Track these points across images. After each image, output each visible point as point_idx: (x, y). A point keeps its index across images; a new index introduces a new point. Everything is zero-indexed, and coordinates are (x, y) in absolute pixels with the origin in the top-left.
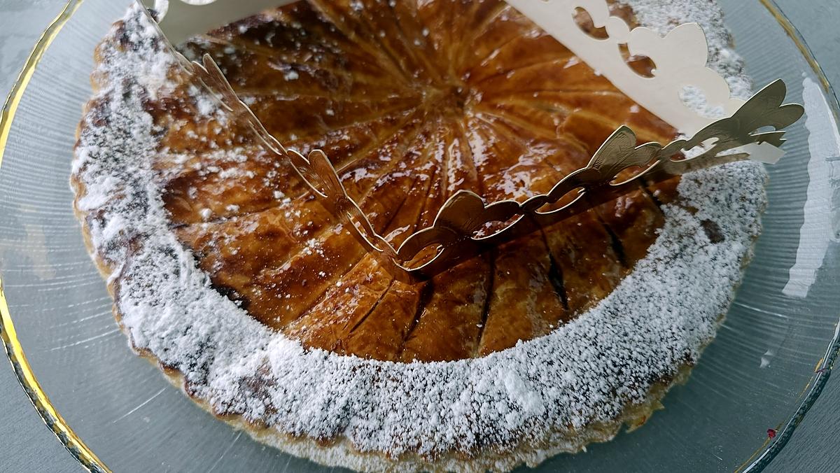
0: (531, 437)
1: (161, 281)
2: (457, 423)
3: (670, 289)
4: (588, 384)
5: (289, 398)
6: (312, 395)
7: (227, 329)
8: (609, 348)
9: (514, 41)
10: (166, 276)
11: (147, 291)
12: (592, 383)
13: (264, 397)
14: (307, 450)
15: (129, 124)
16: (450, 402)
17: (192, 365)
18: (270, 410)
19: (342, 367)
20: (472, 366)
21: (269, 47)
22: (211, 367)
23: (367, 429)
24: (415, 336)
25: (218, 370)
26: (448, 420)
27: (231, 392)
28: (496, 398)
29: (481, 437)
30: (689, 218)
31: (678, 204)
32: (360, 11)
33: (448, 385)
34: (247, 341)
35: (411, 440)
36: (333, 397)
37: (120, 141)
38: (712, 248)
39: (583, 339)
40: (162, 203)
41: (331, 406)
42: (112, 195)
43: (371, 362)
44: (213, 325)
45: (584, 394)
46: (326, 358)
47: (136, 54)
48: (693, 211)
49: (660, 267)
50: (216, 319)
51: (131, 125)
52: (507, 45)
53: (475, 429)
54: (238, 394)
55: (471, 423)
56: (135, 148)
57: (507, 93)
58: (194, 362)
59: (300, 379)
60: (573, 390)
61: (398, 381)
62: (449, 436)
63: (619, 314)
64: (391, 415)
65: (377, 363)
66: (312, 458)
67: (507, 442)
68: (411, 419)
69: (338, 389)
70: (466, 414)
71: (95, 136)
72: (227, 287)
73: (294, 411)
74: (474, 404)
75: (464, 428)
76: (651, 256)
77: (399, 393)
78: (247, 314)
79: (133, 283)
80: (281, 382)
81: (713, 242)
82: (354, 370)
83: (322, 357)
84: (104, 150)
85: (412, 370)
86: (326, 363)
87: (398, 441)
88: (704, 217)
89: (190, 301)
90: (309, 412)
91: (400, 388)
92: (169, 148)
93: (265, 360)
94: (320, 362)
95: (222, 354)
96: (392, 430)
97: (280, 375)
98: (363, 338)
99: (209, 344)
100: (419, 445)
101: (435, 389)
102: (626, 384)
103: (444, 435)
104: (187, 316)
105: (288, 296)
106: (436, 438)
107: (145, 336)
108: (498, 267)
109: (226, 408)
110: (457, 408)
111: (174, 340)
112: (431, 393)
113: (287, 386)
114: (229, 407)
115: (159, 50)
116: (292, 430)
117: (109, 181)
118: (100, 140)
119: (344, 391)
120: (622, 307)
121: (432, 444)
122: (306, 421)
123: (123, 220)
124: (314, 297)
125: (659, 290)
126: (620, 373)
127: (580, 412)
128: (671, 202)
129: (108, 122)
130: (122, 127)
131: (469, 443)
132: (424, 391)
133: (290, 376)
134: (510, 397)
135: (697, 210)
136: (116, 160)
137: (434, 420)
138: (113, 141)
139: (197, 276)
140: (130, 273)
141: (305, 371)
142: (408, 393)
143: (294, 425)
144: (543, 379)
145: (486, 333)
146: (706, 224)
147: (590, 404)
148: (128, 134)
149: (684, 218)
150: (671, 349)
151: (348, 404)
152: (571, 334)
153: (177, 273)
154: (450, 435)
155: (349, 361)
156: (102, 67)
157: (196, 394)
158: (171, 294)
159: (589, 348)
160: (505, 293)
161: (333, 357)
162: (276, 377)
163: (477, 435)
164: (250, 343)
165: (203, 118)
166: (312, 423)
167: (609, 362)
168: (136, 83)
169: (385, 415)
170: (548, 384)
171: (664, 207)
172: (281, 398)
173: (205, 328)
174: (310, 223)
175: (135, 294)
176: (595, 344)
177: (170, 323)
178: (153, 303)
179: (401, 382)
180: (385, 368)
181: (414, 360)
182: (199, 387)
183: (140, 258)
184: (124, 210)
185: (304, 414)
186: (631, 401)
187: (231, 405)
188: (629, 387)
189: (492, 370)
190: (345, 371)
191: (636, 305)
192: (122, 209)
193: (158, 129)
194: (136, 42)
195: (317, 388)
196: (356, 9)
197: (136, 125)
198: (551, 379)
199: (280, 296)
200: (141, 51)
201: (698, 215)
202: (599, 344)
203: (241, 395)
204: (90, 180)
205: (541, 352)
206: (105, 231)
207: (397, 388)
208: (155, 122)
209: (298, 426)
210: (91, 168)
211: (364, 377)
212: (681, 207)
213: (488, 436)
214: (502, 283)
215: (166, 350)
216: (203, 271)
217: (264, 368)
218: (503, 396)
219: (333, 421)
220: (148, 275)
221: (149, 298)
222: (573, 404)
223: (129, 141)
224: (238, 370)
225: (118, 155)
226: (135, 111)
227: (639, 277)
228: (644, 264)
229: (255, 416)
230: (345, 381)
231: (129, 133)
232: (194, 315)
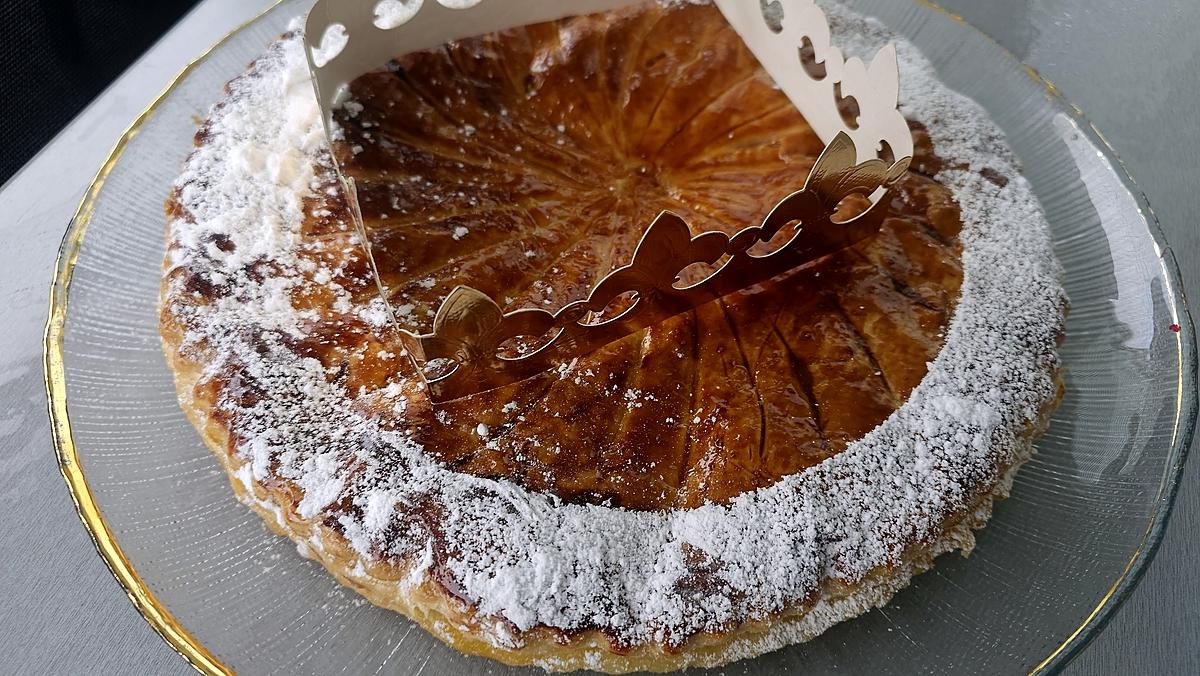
0: (1004, 453)
1: (502, 531)
2: (933, 483)
3: (1007, 244)
4: (1016, 368)
5: (748, 569)
6: (771, 549)
7: (616, 540)
8: (1006, 325)
9: (669, 93)
10: (503, 521)
11: (493, 552)
12: (1019, 365)
13: (719, 588)
14: (784, 633)
15: (292, 382)
16: (911, 464)
17: (608, 608)
18: (736, 597)
19: (782, 497)
20: (905, 415)
21: (404, 215)
22: (628, 597)
23: (852, 549)
24: (828, 421)
25: (640, 595)
26: (923, 485)
27: (676, 609)
28: (951, 431)
29: (965, 480)
30: (967, 175)
31: (947, 167)
32: (473, 135)
33: (898, 448)
34: (646, 541)
35: (903, 530)
36: (798, 534)
37: (296, 409)
38: (1006, 191)
39: (978, 329)
40: (420, 447)
41: (799, 548)
42: (345, 474)
43: (809, 471)
44: (599, 546)
45: (1019, 380)
46: (756, 500)
47: (231, 298)
48: (965, 167)
49: (984, 229)
50: (598, 535)
51: (296, 382)
52: (664, 101)
53: (955, 476)
54: (687, 606)
55: (947, 471)
56: (320, 408)
57: (699, 149)
58: (608, 602)
59: (746, 539)
60: (1008, 382)
61: (848, 475)
62: (936, 500)
63: (985, 290)
64: (866, 516)
65: (817, 468)
66: (795, 640)
67: (989, 471)
68: (888, 507)
69: (797, 522)
70: (935, 467)
71: (258, 418)
72: (581, 492)
73: (764, 581)
74: (936, 451)
75: (944, 481)
76: (968, 223)
77: (859, 486)
78: (626, 511)
79: (467, 554)
80: (727, 557)
81: (1002, 186)
82: (798, 490)
83: (752, 500)
84: (285, 429)
85: (854, 454)
86: (760, 504)
87: (891, 541)
88: (979, 167)
89: (552, 533)
90: (782, 570)
91: (855, 481)
92: (364, 387)
93: (686, 548)
94: (753, 508)
95: (630, 575)
96: (876, 532)
97: (720, 551)
98: (778, 454)
99: (610, 570)
100: (914, 528)
101: (890, 460)
102: (1040, 352)
103: (931, 503)
104: (563, 552)
105: (653, 464)
106: (926, 511)
107: (528, 609)
108: (847, 307)
109: (682, 633)
110: (921, 464)
111: (568, 590)
112: (889, 465)
113: (737, 557)
114: (684, 628)
115: (263, 278)
116: (774, 605)
117: (325, 462)
118: (270, 420)
119: (805, 520)
120: (982, 282)
121: (926, 519)
122: (782, 583)
123: (386, 493)
124: (681, 450)
125: (999, 250)
126: (1029, 344)
127: (1027, 400)
128: (940, 169)
129: (264, 392)
130: (286, 389)
131: (958, 495)
132: (881, 469)
133: (732, 544)
134: (962, 423)
135: (968, 165)
136: (308, 433)
137: (910, 493)
138: (286, 413)
139: (538, 500)
140: (452, 546)
141: (744, 526)
142: (867, 482)
143: (773, 598)
144: (977, 387)
145: (889, 376)
146: (984, 172)
147: (1030, 387)
148: (300, 397)
149: (962, 177)
150: (1048, 298)
151: (818, 533)
152: (964, 330)
153: (512, 509)
154: (935, 497)
155: (786, 484)
156: (192, 336)
157: (632, 642)
158: (526, 538)
159: (989, 334)
160: (875, 328)
161: (762, 493)
162: (716, 555)
163: (960, 481)
164: (652, 541)
165: (384, 330)
166: (791, 582)
167: (1015, 338)
168: (263, 330)
169: (859, 521)
170: (984, 389)
171: (937, 177)
172: (741, 575)
173: (595, 554)
174: (611, 375)
175: (481, 565)
176: (991, 328)
177: (552, 571)
178: (513, 562)
179: (853, 473)
180: (828, 469)
181: (848, 444)
182: (631, 630)
183: (452, 520)
184: (378, 480)
185: (777, 576)
186: (1052, 368)
187: (686, 624)
188: (1043, 354)
189: (926, 406)
190: (790, 498)
191: (991, 275)
192: (373, 481)
193: (334, 370)
194: (224, 283)
195: (771, 537)
196: (468, 134)
197: (303, 379)
198: (984, 382)
199: (644, 470)
200: (238, 292)
201: (971, 168)
202: (995, 325)
203: (690, 604)
204: (296, 473)
205: (955, 361)
206: (368, 521)
207: (852, 483)
208: (325, 364)
209: (779, 595)
210: (286, 459)
211: (814, 492)
212: (953, 169)
213: (970, 475)
214: (863, 321)
215: (563, 610)
216: (538, 491)
217: (693, 556)
218: (955, 426)
219: (813, 564)
220: (479, 534)
221: (503, 560)
222: (1017, 396)
223: (306, 403)
224: (662, 581)
225: (307, 426)
226: (289, 364)
227: (972, 249)
228: (967, 235)
229: (723, 617)
230: (798, 509)
231: (300, 393)
232: (571, 545)
